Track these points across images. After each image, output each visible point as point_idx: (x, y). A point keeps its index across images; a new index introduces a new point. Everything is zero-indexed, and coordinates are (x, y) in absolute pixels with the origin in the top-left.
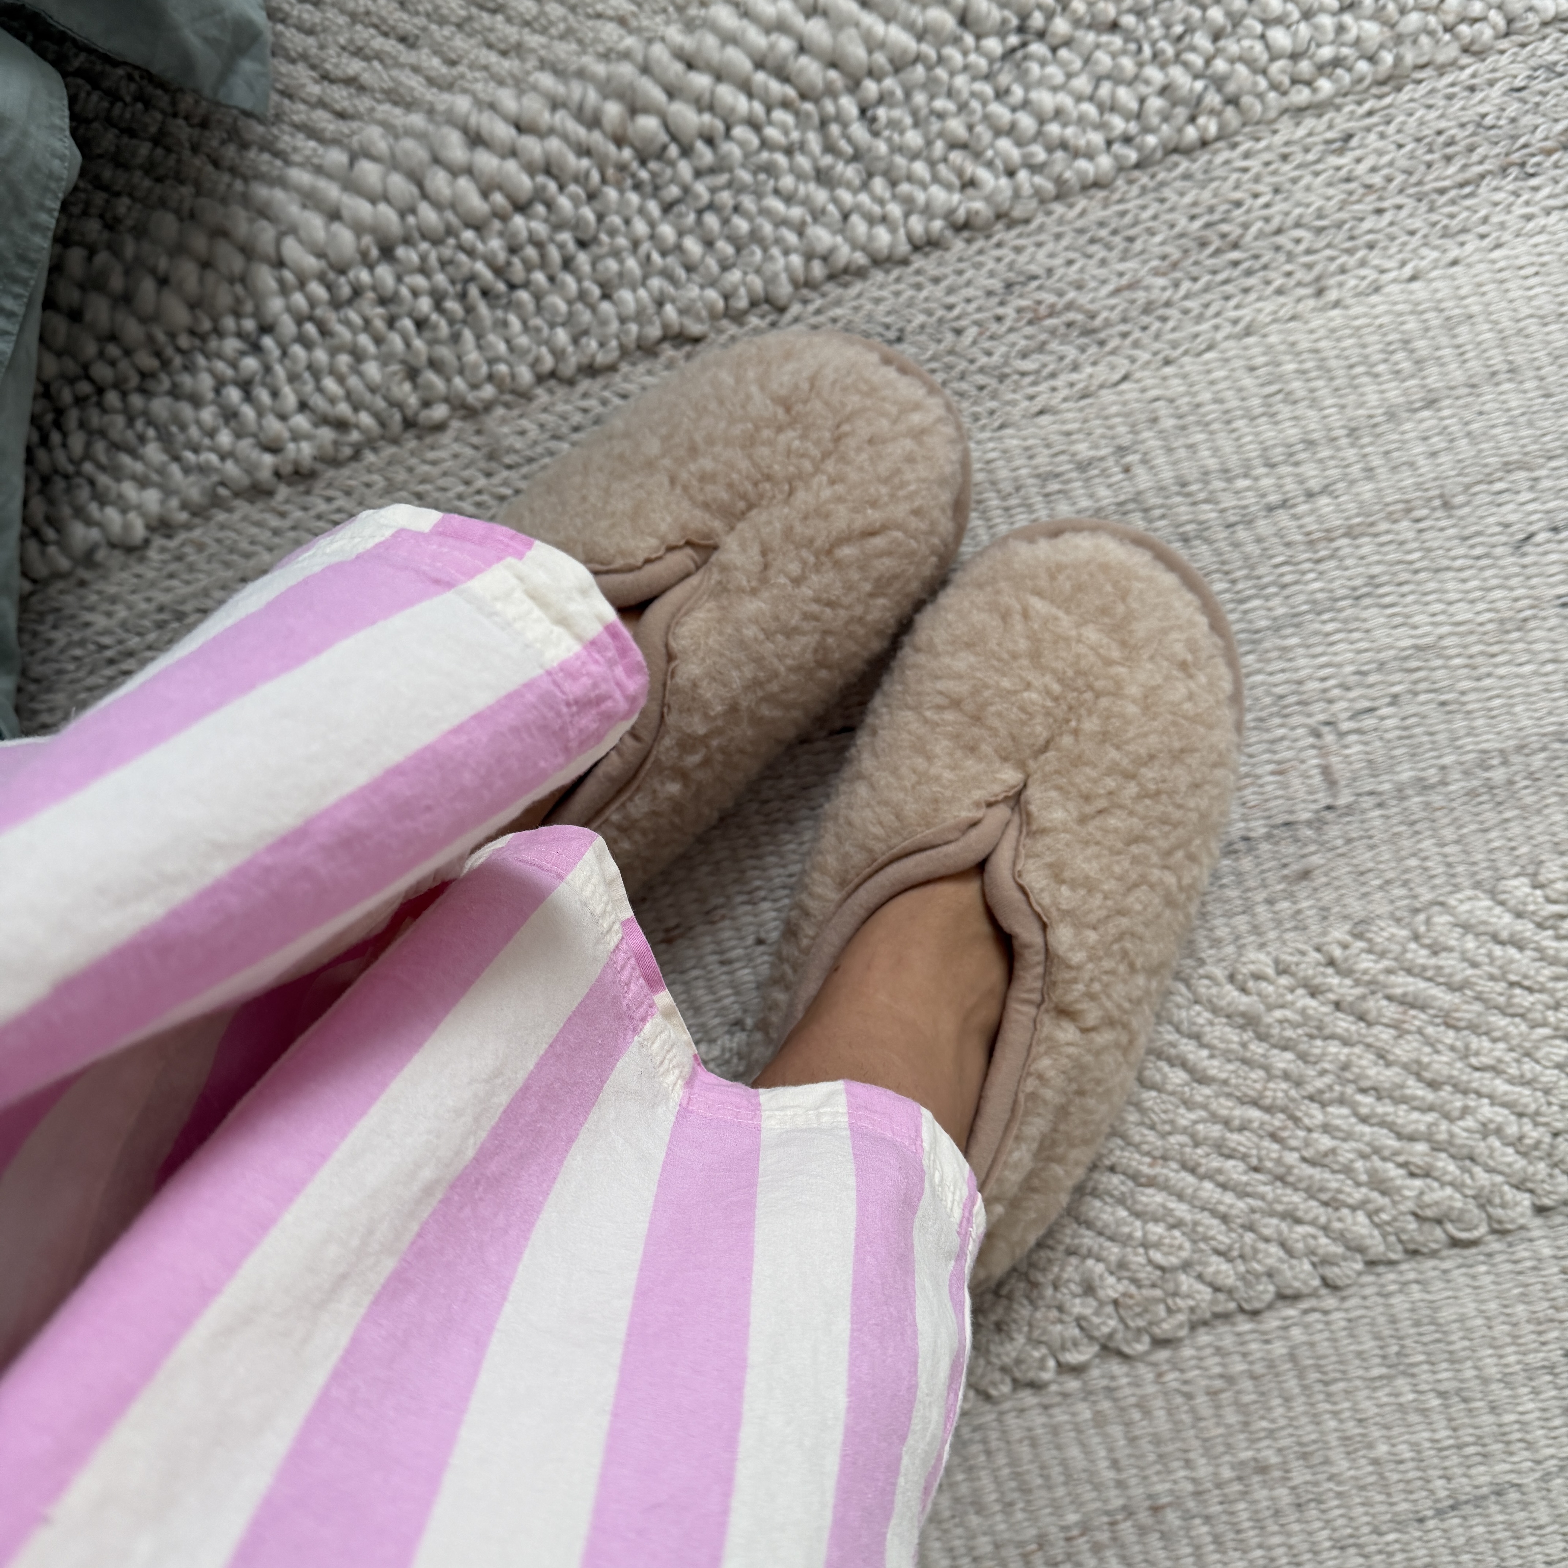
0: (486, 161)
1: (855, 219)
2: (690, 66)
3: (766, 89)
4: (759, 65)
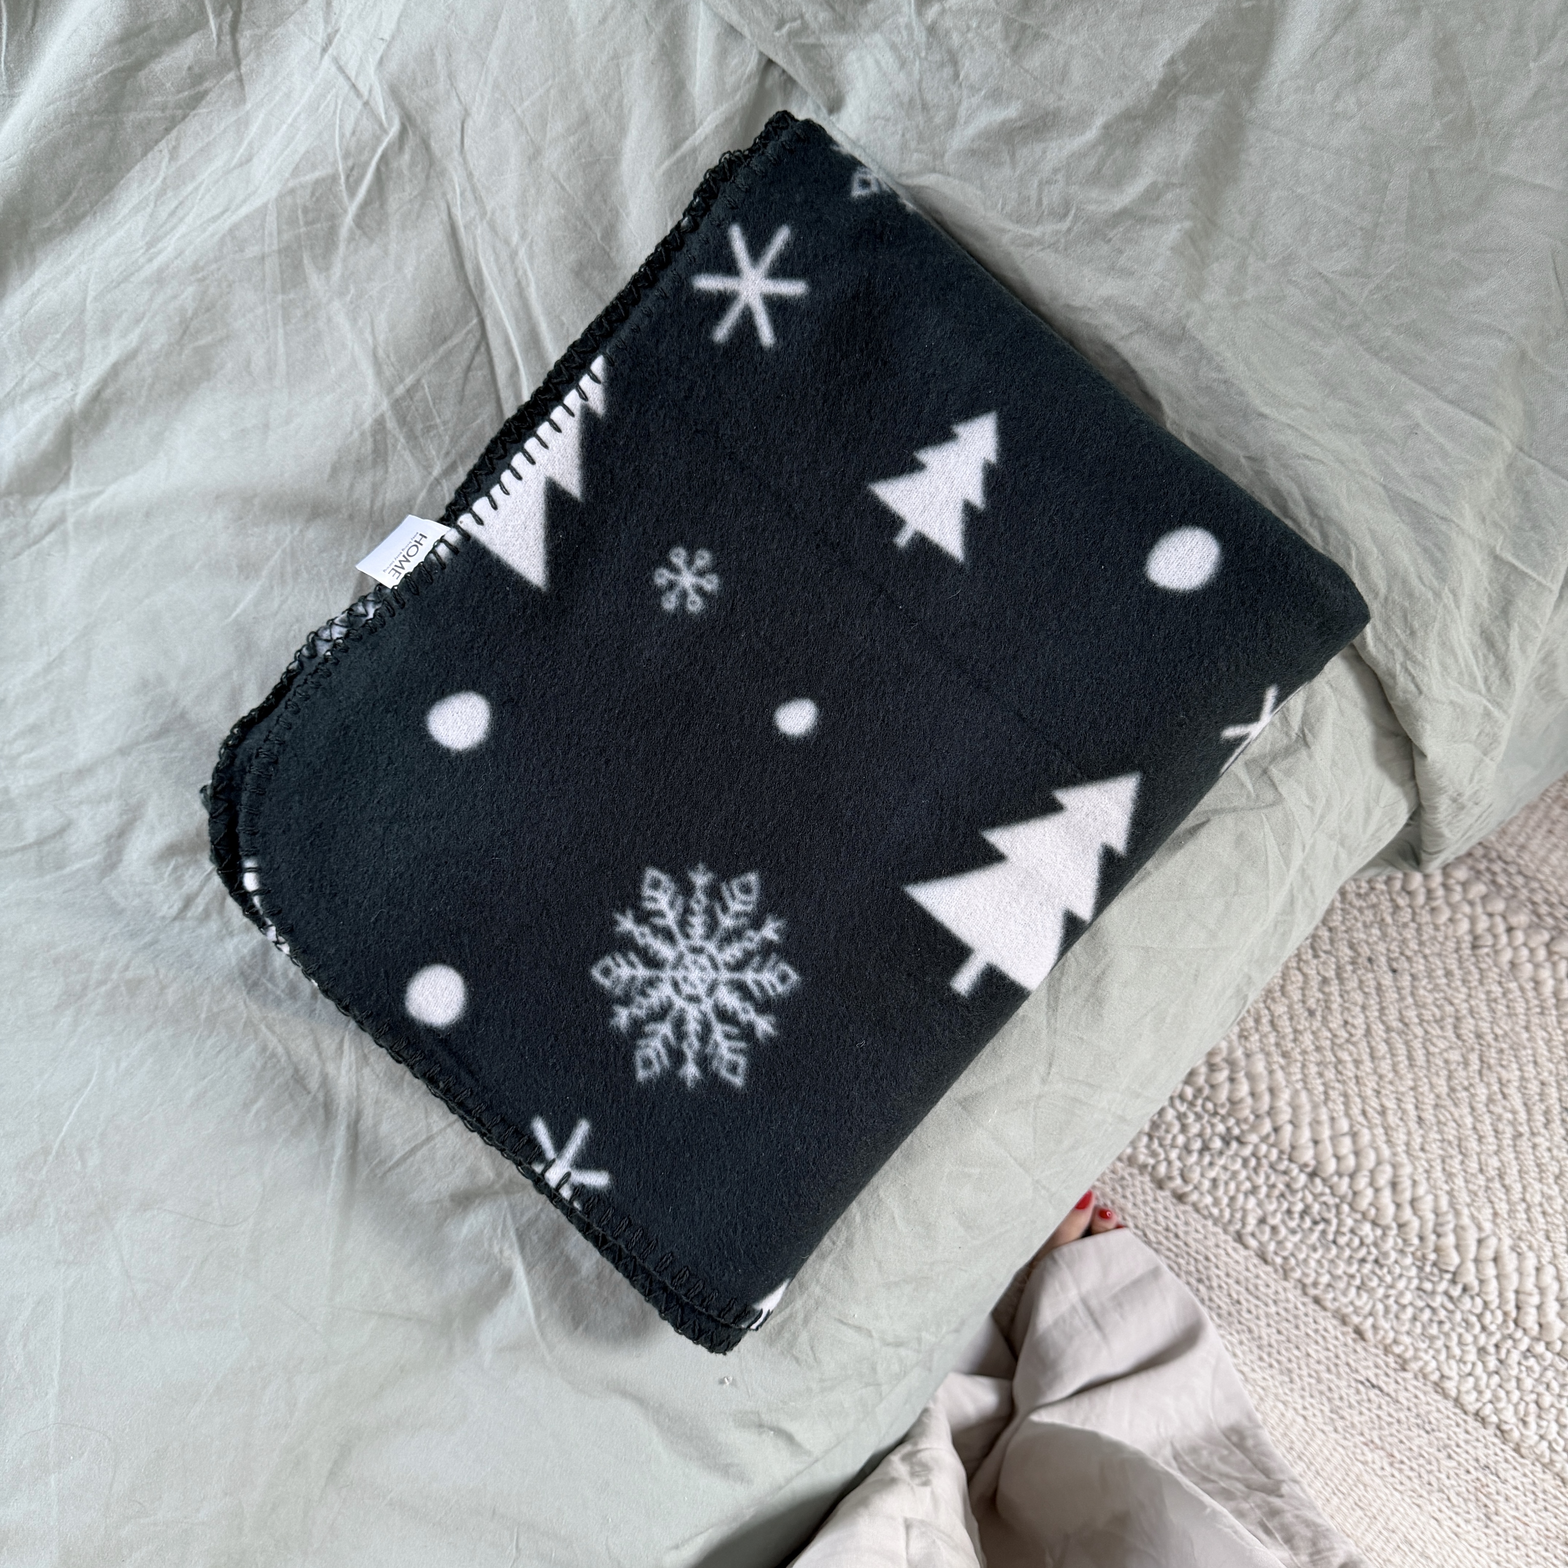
0: (1386, 1196)
1: (1471, 1380)
2: (1496, 1260)
3: (1507, 1302)
4: (1517, 1292)
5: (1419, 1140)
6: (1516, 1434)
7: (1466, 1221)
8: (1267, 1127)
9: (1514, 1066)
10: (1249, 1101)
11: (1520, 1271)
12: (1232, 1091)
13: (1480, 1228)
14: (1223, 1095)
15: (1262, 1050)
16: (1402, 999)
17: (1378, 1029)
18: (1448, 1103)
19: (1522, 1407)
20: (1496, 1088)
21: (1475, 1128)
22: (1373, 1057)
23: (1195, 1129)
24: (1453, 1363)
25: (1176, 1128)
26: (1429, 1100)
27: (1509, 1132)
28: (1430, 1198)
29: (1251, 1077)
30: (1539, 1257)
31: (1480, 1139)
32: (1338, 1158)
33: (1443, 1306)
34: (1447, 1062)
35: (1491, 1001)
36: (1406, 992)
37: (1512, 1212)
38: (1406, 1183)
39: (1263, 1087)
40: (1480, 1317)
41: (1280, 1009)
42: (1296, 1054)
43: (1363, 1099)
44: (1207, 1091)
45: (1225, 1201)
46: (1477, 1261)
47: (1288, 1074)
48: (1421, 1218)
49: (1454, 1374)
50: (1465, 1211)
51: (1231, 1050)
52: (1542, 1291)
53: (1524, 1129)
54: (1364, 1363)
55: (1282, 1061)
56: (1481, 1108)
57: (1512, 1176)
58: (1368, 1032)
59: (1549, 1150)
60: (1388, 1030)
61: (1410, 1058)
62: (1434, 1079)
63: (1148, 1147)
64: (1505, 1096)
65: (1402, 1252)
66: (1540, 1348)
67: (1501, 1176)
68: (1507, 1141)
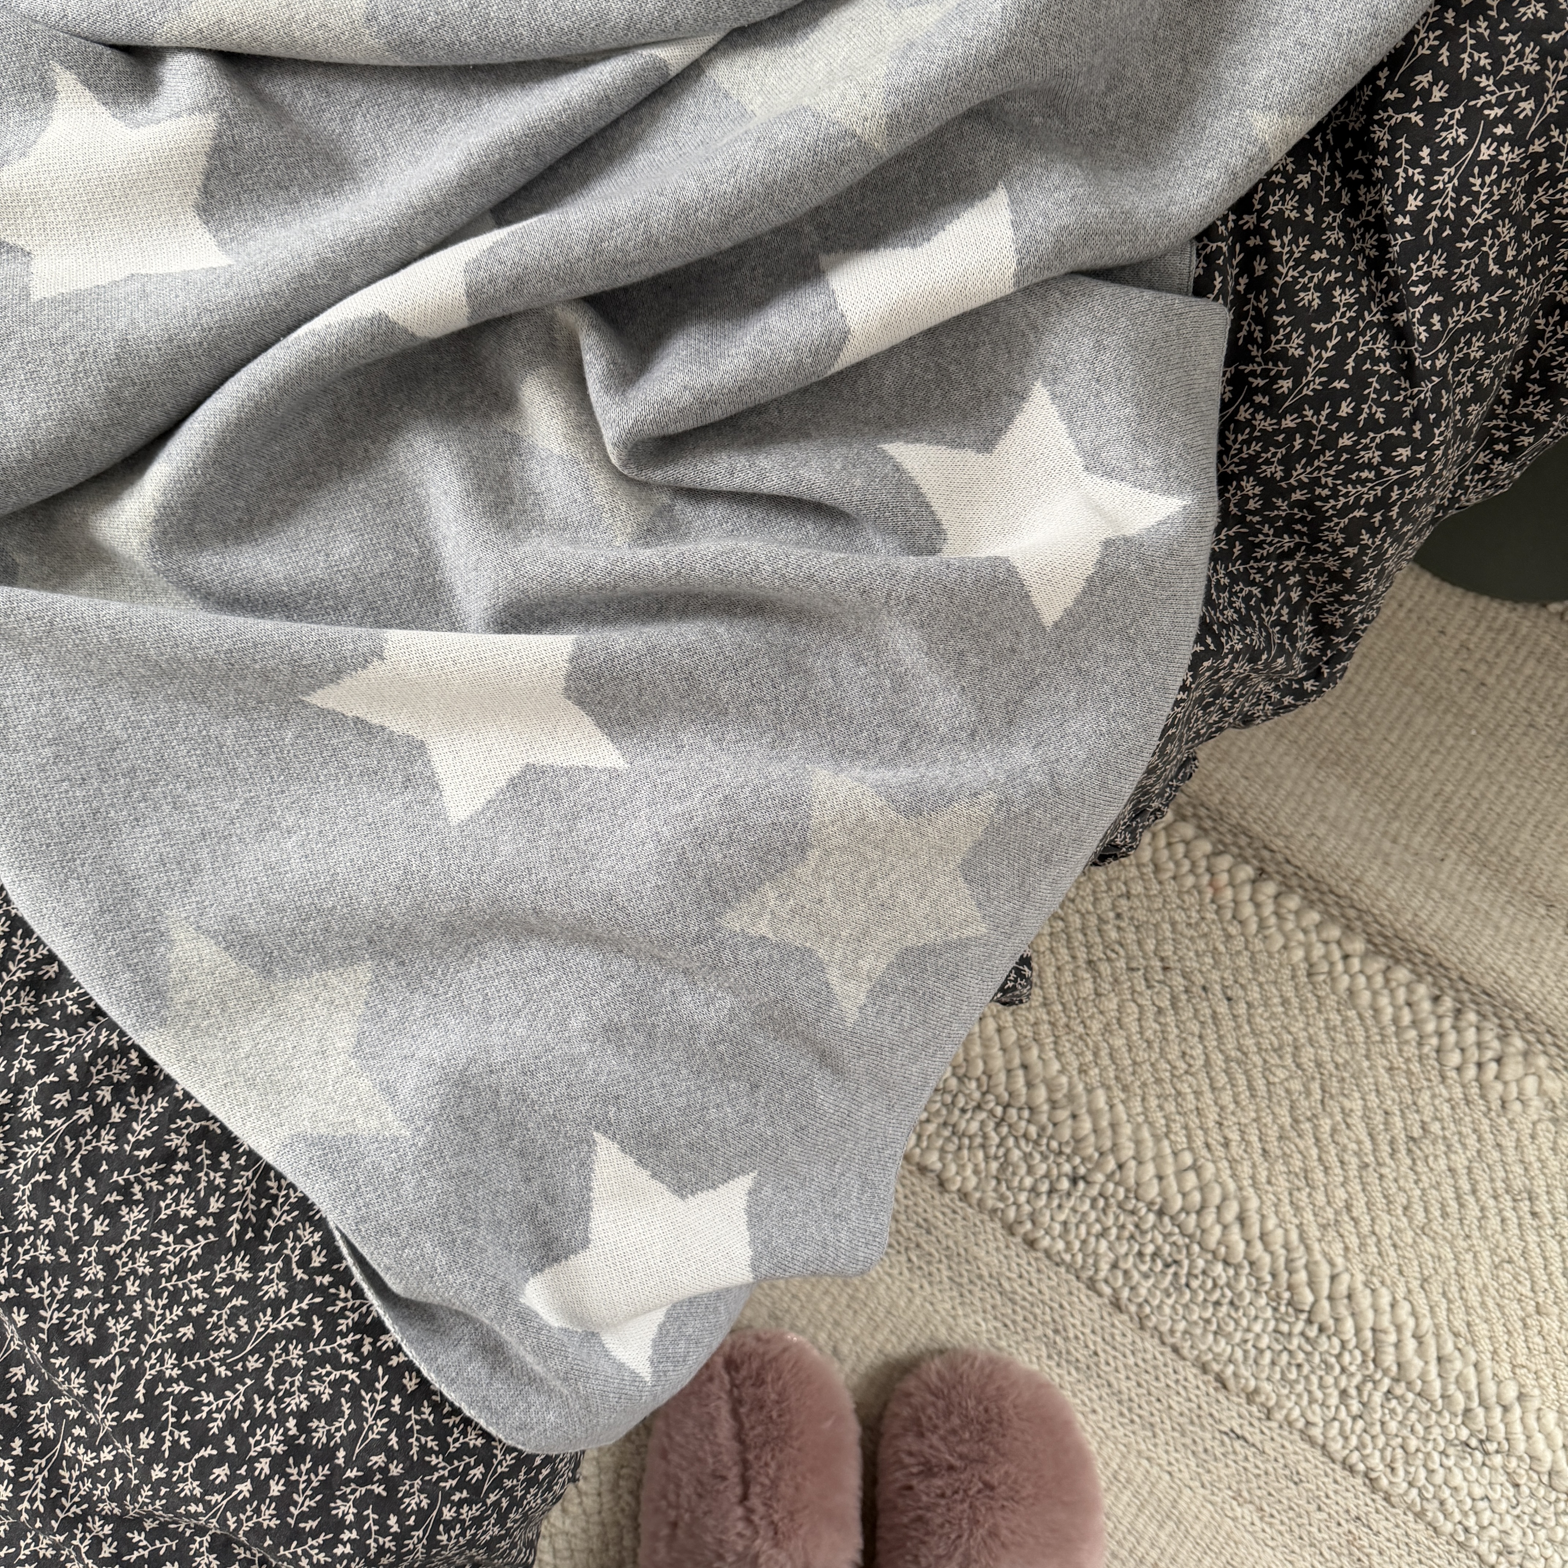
5: (1265, 1173)
6: (1384, 1482)
7: (1318, 1257)
8: (1111, 1165)
9: (1357, 1095)
10: (1092, 1139)
11: (1376, 1310)
12: (1074, 1130)
13: (1332, 1264)
14: (1066, 1133)
15: (1103, 1085)
16: (1238, 1027)
17: (1218, 1059)
18: (1293, 1134)
19: (1388, 1453)
20: (1339, 1118)
21: (1320, 1159)
22: (1213, 1089)
23: (1042, 1169)
24: (1316, 1407)
25: (1023, 1170)
26: (1273, 1132)
27: (1353, 1162)
28: (1280, 1232)
29: (1094, 1113)
30: (1393, 1294)
31: (1326, 1170)
32: (1184, 1195)
33: (1300, 1347)
34: (1288, 1091)
35: (1329, 1028)
36: (1242, 1020)
37: (1362, 1246)
38: (1254, 1219)
39: (1104, 1123)
40: (1339, 1357)
41: (1119, 1042)
42: (1137, 1089)
43: (1206, 1131)
44: (1050, 1129)
45: (1077, 1245)
46: (1330, 1298)
47: (1128, 1109)
48: (1272, 1253)
49: (1317, 1420)
50: (1316, 1247)
51: (1071, 1086)
52: (1399, 1328)
53: (1369, 1160)
54: (1226, 1413)
55: (1123, 1096)
56: (1326, 1138)
57: (1360, 1207)
58: (1207, 1063)
59: (1396, 1180)
60: (1227, 1059)
61: (1251, 1088)
62: (1277, 1110)
63: (996, 1190)
64: (1348, 1126)
65: (1256, 1291)
66: (1400, 1389)
67: (1348, 1208)
68: (1353, 1173)
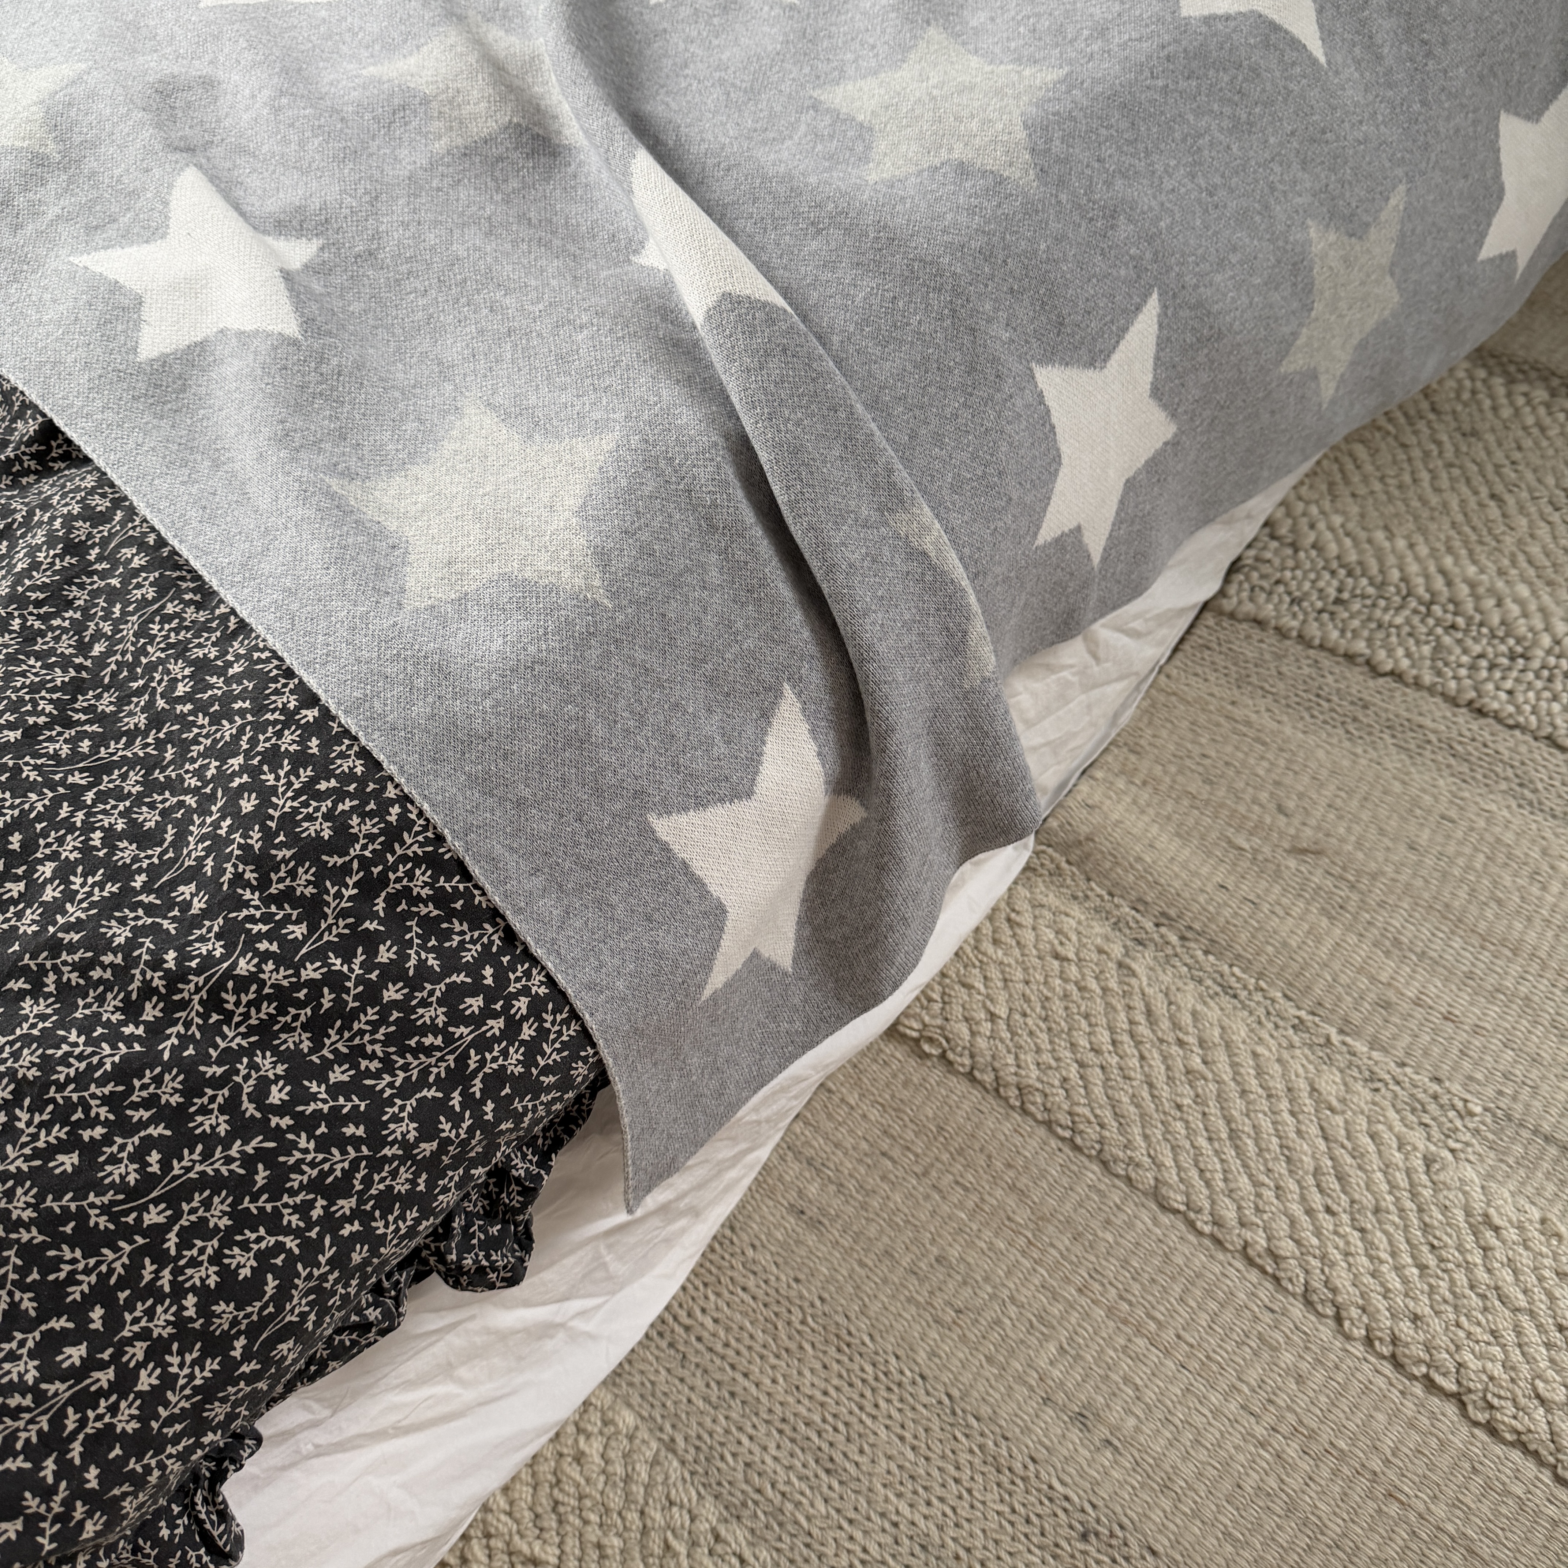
45: (1527, 708)
63: (1432, 668)
